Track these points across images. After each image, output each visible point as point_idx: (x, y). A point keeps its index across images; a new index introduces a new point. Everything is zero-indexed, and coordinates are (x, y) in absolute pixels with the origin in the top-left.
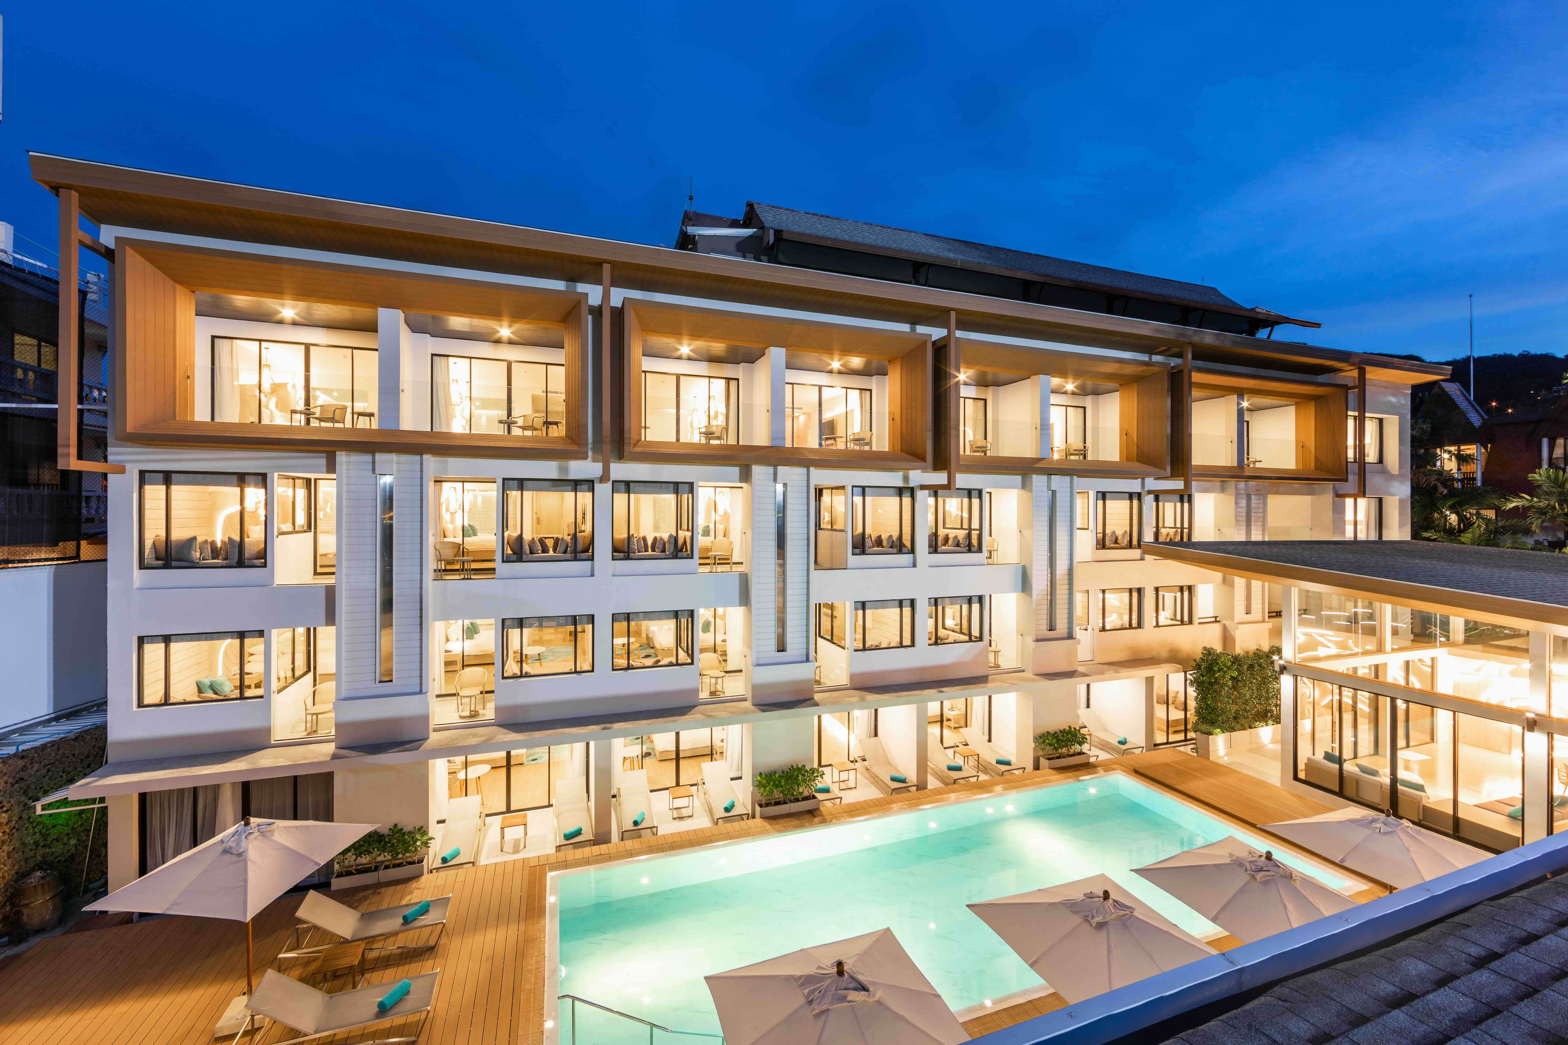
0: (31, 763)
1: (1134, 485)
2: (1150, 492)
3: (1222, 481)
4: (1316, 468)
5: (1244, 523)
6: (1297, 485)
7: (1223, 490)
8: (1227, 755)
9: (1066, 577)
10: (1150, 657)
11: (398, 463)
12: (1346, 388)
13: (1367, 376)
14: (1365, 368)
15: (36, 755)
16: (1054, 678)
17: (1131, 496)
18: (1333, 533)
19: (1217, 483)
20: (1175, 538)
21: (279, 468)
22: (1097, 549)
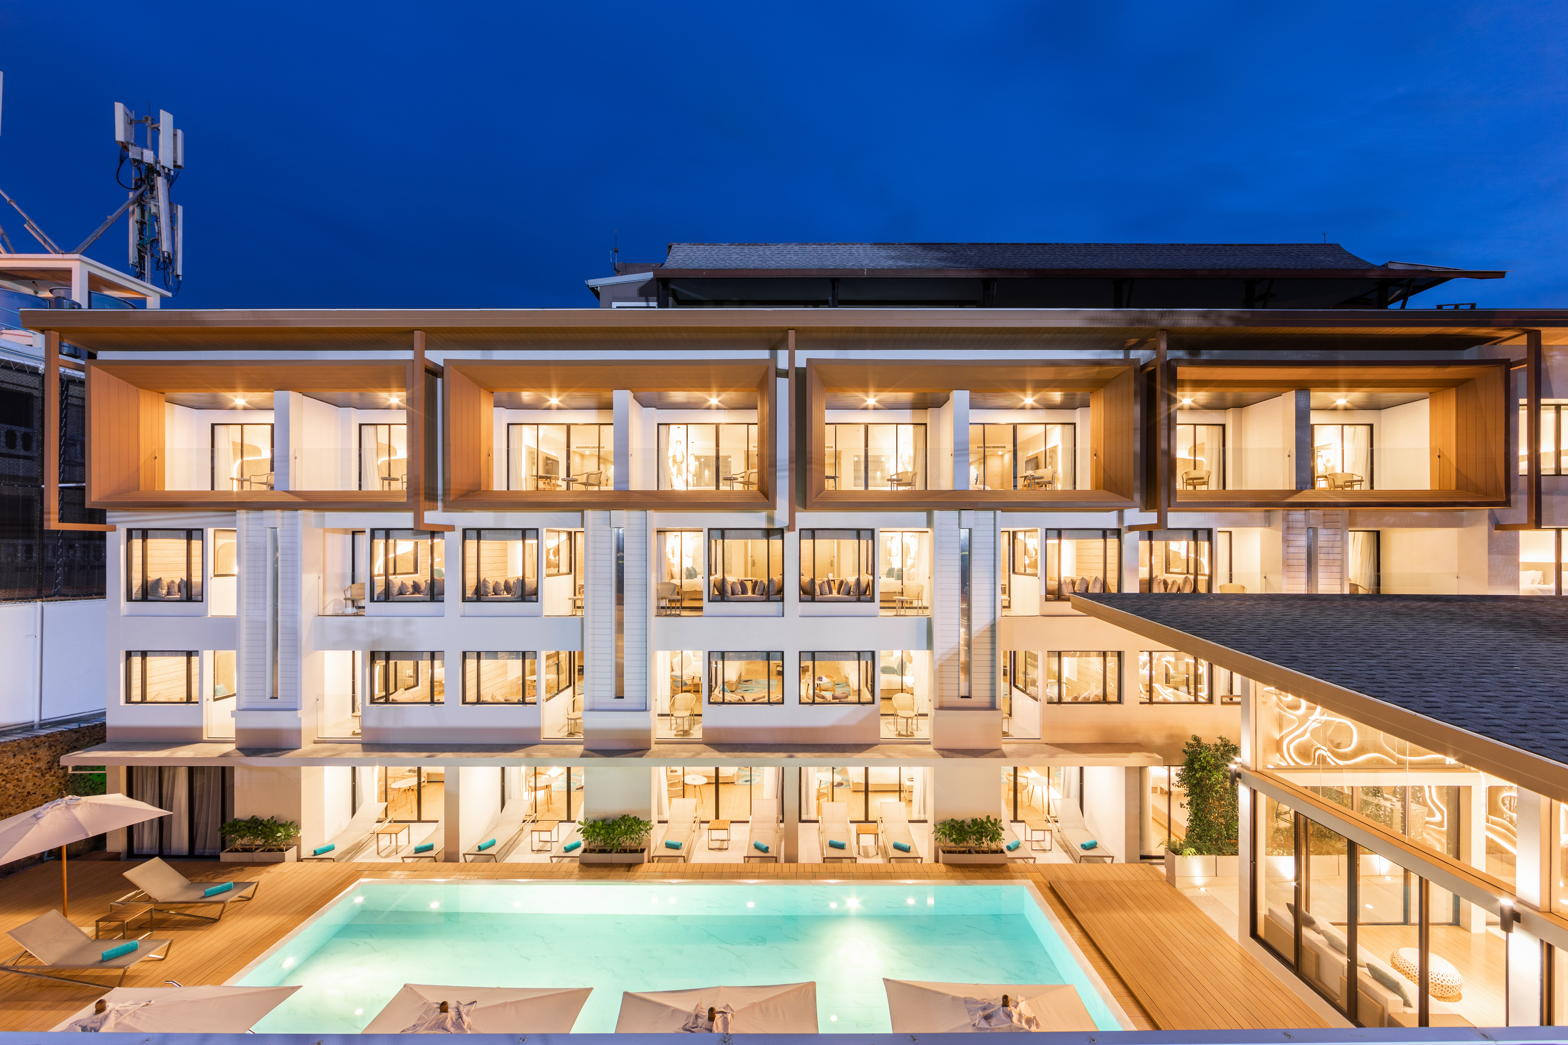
0: (84, 737)
1: (1109, 520)
2: (1131, 528)
3: (1266, 511)
4: (1458, 487)
5: (1305, 568)
6: (1423, 513)
7: (1268, 523)
8: (1206, 885)
9: (988, 634)
10: (1133, 741)
11: (283, 518)
12: (1507, 364)
13: (1544, 342)
14: (1540, 331)
15: (87, 731)
16: (955, 755)
17: (1105, 533)
18: (1490, 583)
19: (1258, 514)
20: (1184, 587)
21: (211, 525)
22: (1047, 600)
